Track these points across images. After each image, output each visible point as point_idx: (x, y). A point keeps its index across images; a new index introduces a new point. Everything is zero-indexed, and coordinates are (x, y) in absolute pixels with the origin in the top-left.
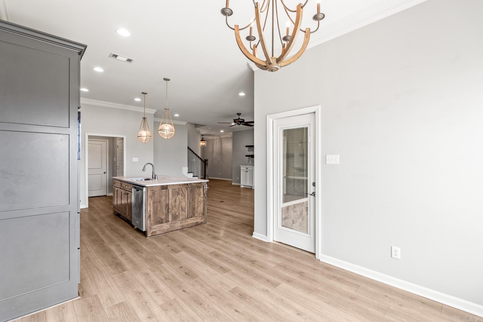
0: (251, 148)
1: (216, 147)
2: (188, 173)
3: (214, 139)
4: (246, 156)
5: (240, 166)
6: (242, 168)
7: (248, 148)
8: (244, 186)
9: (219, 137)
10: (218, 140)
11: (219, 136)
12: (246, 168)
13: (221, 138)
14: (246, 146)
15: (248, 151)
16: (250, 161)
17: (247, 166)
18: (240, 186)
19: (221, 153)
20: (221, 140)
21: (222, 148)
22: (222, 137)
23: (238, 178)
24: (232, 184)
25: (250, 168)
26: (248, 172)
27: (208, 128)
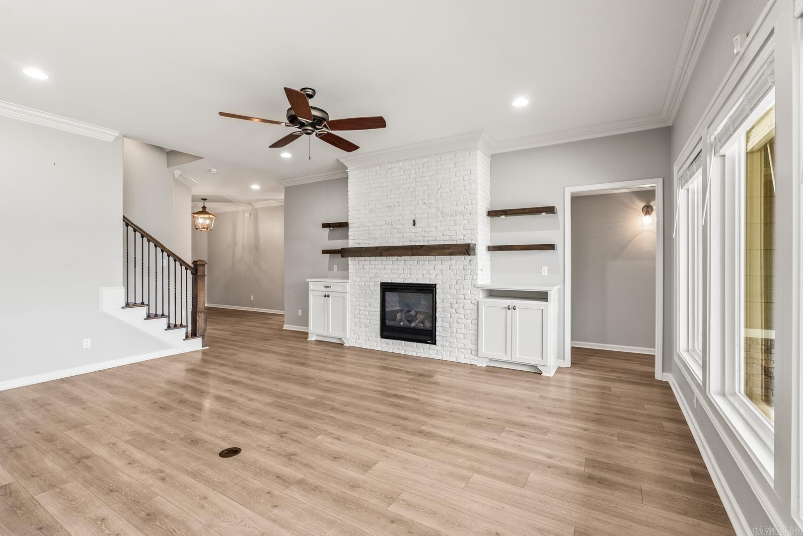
0: (339, 231)
1: (243, 231)
2: (128, 305)
3: (237, 211)
4: (324, 252)
5: (307, 280)
6: (311, 286)
7: (328, 229)
8: (317, 335)
9: (250, 208)
10: (247, 215)
11: (250, 204)
12: (325, 287)
13: (256, 209)
14: (325, 226)
15: (329, 239)
16: (335, 267)
17: (328, 281)
18: (307, 333)
19: (256, 247)
20: (255, 214)
21: (257, 236)
22: (258, 205)
23: (300, 311)
24: (283, 328)
25: (336, 285)
26: (330, 297)
27: (210, 170)
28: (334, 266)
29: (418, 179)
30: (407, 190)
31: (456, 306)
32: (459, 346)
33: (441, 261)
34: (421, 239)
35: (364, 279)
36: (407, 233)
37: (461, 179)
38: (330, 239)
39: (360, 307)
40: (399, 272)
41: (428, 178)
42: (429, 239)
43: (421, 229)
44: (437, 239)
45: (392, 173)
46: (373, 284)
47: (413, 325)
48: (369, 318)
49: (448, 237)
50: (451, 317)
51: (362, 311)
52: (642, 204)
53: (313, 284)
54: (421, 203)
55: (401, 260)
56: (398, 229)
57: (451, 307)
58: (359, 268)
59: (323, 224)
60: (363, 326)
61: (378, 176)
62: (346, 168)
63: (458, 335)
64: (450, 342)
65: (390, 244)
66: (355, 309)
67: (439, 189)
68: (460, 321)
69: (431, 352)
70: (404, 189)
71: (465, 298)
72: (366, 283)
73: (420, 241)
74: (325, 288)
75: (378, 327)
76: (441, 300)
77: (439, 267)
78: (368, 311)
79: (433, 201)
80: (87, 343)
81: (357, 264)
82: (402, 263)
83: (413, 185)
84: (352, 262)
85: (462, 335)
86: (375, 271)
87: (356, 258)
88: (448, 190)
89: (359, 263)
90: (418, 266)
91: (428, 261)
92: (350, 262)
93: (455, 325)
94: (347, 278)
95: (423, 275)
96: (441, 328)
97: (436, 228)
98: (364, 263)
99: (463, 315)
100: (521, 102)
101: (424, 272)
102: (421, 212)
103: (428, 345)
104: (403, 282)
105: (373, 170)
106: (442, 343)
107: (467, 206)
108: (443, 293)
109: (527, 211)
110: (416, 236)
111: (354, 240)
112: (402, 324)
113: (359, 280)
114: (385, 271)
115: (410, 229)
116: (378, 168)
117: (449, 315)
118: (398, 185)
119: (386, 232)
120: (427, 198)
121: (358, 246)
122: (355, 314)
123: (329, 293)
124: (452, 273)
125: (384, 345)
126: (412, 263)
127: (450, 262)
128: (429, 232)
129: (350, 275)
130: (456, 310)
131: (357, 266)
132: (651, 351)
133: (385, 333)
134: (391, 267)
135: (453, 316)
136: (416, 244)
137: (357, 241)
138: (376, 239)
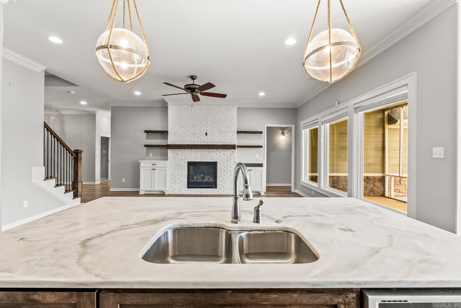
0: (154, 135)
4: (146, 146)
5: (139, 161)
6: (142, 165)
7: (146, 133)
8: (146, 191)
17: (152, 162)
18: (139, 192)
24: (110, 191)
25: (160, 164)
26: (156, 170)
27: (69, 92)
28: (150, 154)
29: (208, 115)
30: (202, 119)
31: (226, 171)
32: (228, 188)
33: (219, 152)
34: (210, 142)
35: (178, 160)
36: (202, 138)
37: (229, 117)
38: (146, 139)
39: (175, 174)
40: (198, 156)
41: (213, 115)
42: (214, 142)
43: (210, 137)
44: (218, 142)
45: (195, 110)
46: (183, 162)
47: (204, 181)
48: (181, 179)
49: (223, 142)
50: (224, 175)
51: (176, 176)
52: (281, 132)
53: (144, 163)
54: (210, 125)
55: (199, 151)
56: (198, 136)
57: (224, 171)
58: (175, 155)
59: (145, 131)
60: (177, 183)
61: (187, 110)
62: (167, 104)
63: (227, 183)
64: (224, 187)
65: (193, 144)
66: (172, 175)
67: (219, 120)
68: (228, 177)
69: (215, 192)
70: (201, 118)
71: (230, 167)
72: (179, 162)
73: (209, 142)
74: (152, 165)
75: (186, 183)
76: (220, 168)
77: (219, 154)
78: (180, 176)
79: (216, 125)
80: (26, 204)
81: (174, 153)
82: (200, 152)
83: (206, 117)
84: (170, 152)
85: (229, 183)
86: (185, 156)
87: (173, 150)
88: (223, 121)
89: (175, 152)
90: (208, 154)
91: (214, 152)
92: (169, 152)
93: (226, 179)
94: (167, 159)
95: (211, 158)
96: (219, 181)
97: (217, 137)
98: (178, 152)
99: (230, 175)
100: (262, 94)
101: (211, 156)
102: (210, 129)
103: (213, 189)
104: (200, 161)
105: (183, 107)
106: (220, 187)
107: (232, 129)
108: (221, 165)
109: (253, 132)
110: (207, 140)
111: (171, 140)
112: (198, 181)
113: (174, 161)
114: (190, 156)
115: (204, 137)
116: (187, 106)
117: (223, 175)
118: (198, 116)
119: (191, 137)
120: (213, 123)
121: (174, 144)
122: (172, 178)
123: (155, 168)
124: (225, 157)
125: (189, 192)
126: (205, 152)
127: (224, 152)
128: (214, 139)
129: (169, 158)
130: (226, 172)
131: (173, 153)
132: (290, 185)
133: (190, 186)
134: (194, 154)
135: (225, 175)
136: (208, 144)
137: (174, 141)
138: (185, 141)
